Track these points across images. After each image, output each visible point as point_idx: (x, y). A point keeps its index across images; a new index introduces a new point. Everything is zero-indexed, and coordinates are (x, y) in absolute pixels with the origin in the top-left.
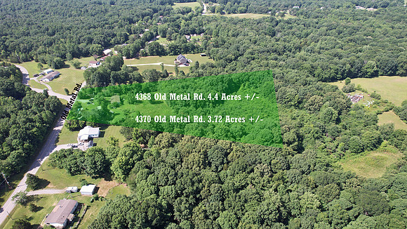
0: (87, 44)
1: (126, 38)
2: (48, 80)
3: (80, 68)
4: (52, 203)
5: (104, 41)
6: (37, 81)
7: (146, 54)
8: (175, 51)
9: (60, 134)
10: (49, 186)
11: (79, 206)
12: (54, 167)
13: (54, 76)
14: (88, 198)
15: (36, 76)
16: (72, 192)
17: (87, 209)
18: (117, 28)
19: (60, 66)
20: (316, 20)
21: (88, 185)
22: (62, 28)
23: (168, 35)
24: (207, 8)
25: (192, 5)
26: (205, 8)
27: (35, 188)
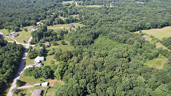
0: (29, 20)
1: (45, 17)
2: (14, 37)
3: (27, 31)
4: (30, 92)
5: (36, 19)
6: (8, 38)
7: (56, 23)
8: (68, 22)
9: (26, 61)
10: (26, 84)
11: (42, 92)
12: (27, 75)
13: (16, 35)
14: (45, 88)
15: (7, 35)
16: (38, 86)
17: (46, 93)
18: (40, 13)
19: (18, 30)
20: (123, 7)
21: (45, 82)
22: (15, 14)
23: (63, 15)
24: (77, 3)
25: (71, 2)
26: (76, 3)
27: (21, 86)
